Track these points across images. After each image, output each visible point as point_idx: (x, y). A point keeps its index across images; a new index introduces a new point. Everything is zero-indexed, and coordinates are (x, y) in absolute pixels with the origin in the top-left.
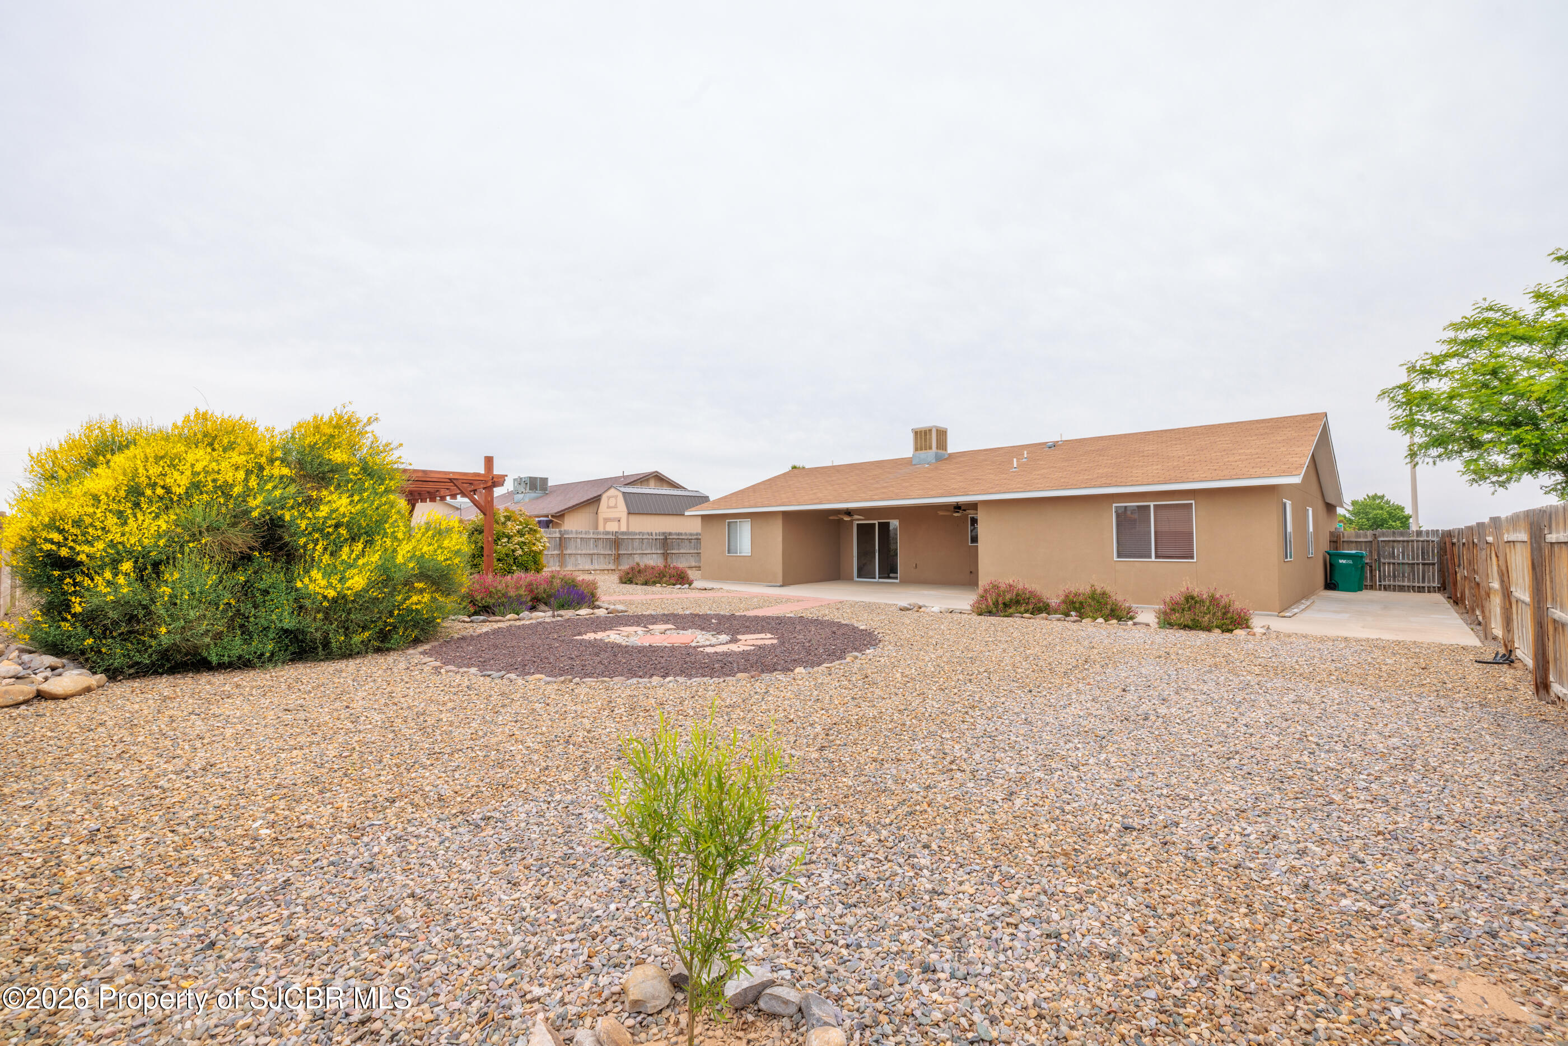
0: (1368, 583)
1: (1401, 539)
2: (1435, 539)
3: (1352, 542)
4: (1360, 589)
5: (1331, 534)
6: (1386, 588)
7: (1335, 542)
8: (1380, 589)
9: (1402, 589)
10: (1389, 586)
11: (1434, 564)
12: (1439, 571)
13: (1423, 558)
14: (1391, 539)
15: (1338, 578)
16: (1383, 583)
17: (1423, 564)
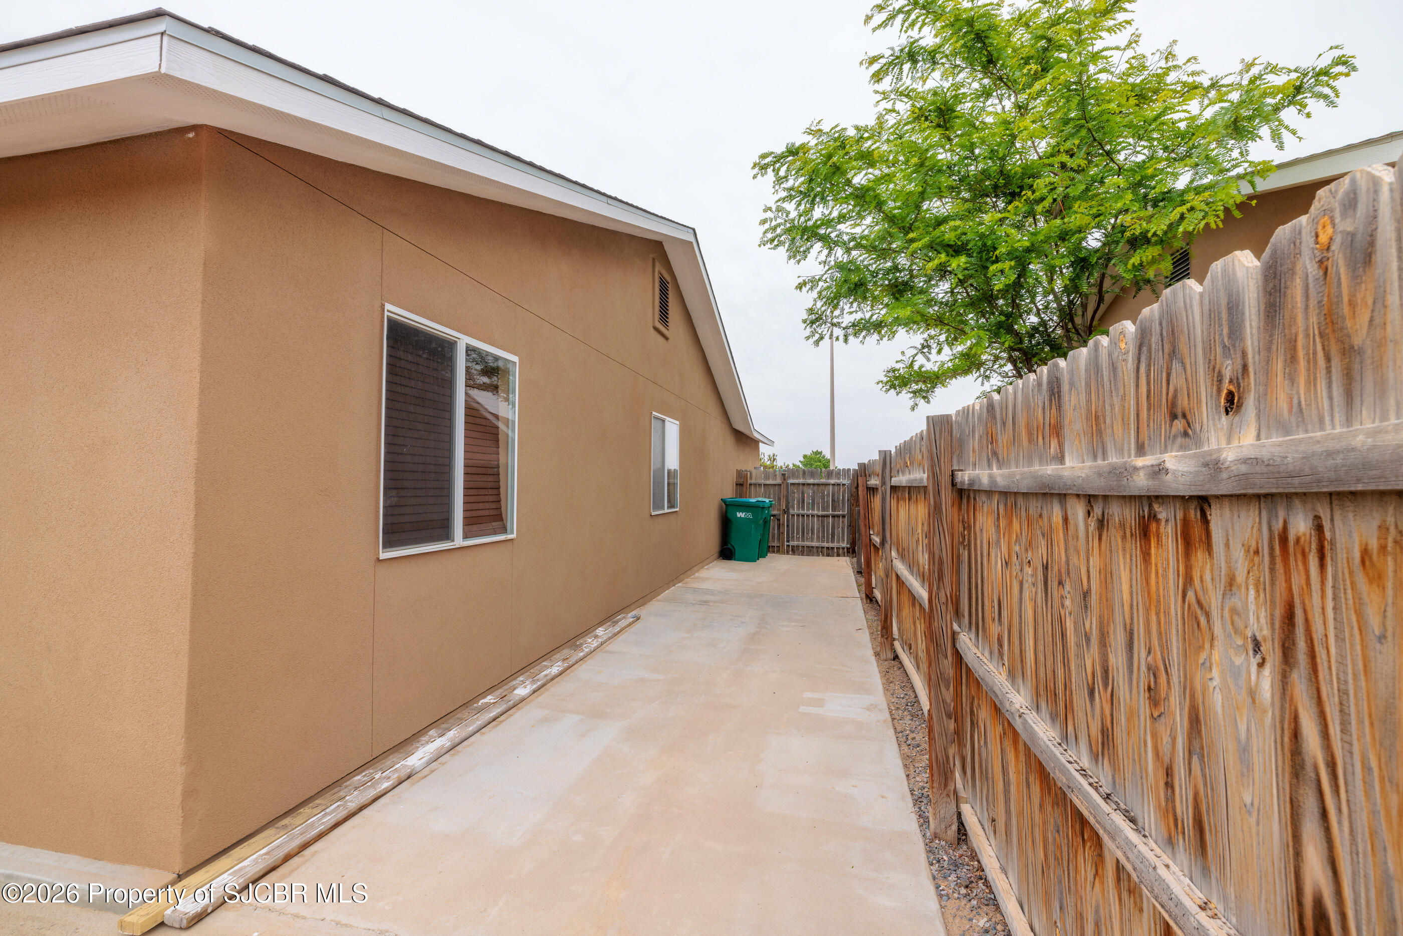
0: (776, 544)
1: (811, 481)
2: (846, 482)
3: (760, 485)
4: (761, 555)
5: (739, 473)
6: (794, 550)
7: (741, 485)
8: (788, 553)
9: (810, 551)
10: (797, 546)
11: (844, 516)
12: (850, 526)
13: (834, 509)
14: (801, 481)
15: (735, 541)
16: (791, 543)
17: (834, 516)
